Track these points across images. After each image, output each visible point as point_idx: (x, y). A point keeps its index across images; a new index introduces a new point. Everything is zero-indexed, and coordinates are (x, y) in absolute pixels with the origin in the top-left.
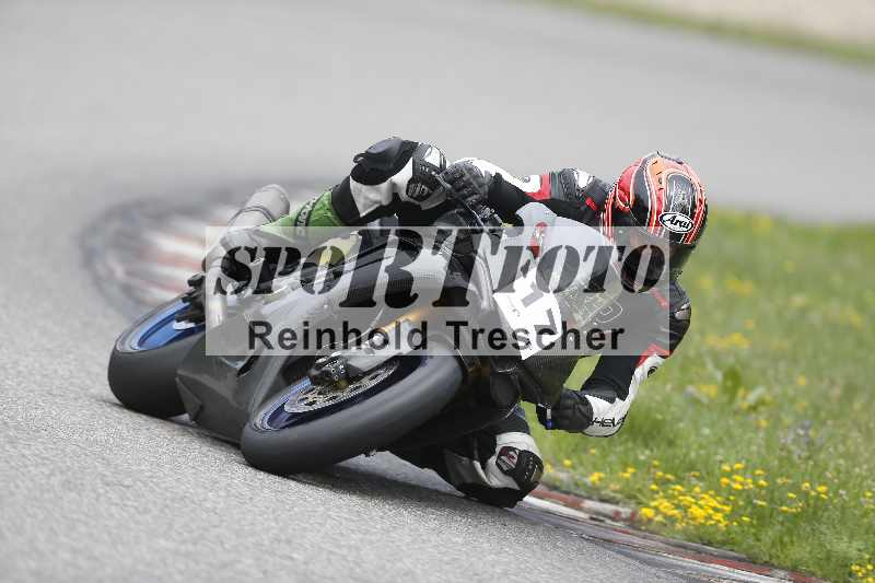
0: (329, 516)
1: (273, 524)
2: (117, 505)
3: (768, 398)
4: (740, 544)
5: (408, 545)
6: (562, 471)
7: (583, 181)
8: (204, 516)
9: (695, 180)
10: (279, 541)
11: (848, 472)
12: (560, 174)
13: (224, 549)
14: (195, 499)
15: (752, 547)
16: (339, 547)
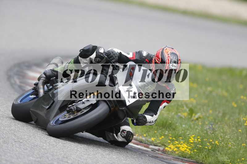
0: (78, 151)
1: (62, 153)
2: (18, 148)
3: (201, 117)
4: (194, 158)
5: (100, 158)
6: (143, 137)
7: (145, 54)
8: (43, 151)
9: (178, 54)
10: (64, 158)
11: (224, 137)
12: (138, 52)
13: (49, 160)
14: (40, 146)
15: (197, 158)
16: (81, 159)
